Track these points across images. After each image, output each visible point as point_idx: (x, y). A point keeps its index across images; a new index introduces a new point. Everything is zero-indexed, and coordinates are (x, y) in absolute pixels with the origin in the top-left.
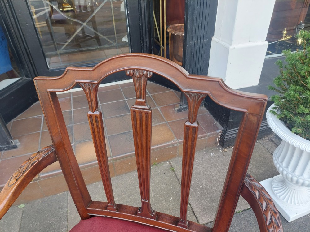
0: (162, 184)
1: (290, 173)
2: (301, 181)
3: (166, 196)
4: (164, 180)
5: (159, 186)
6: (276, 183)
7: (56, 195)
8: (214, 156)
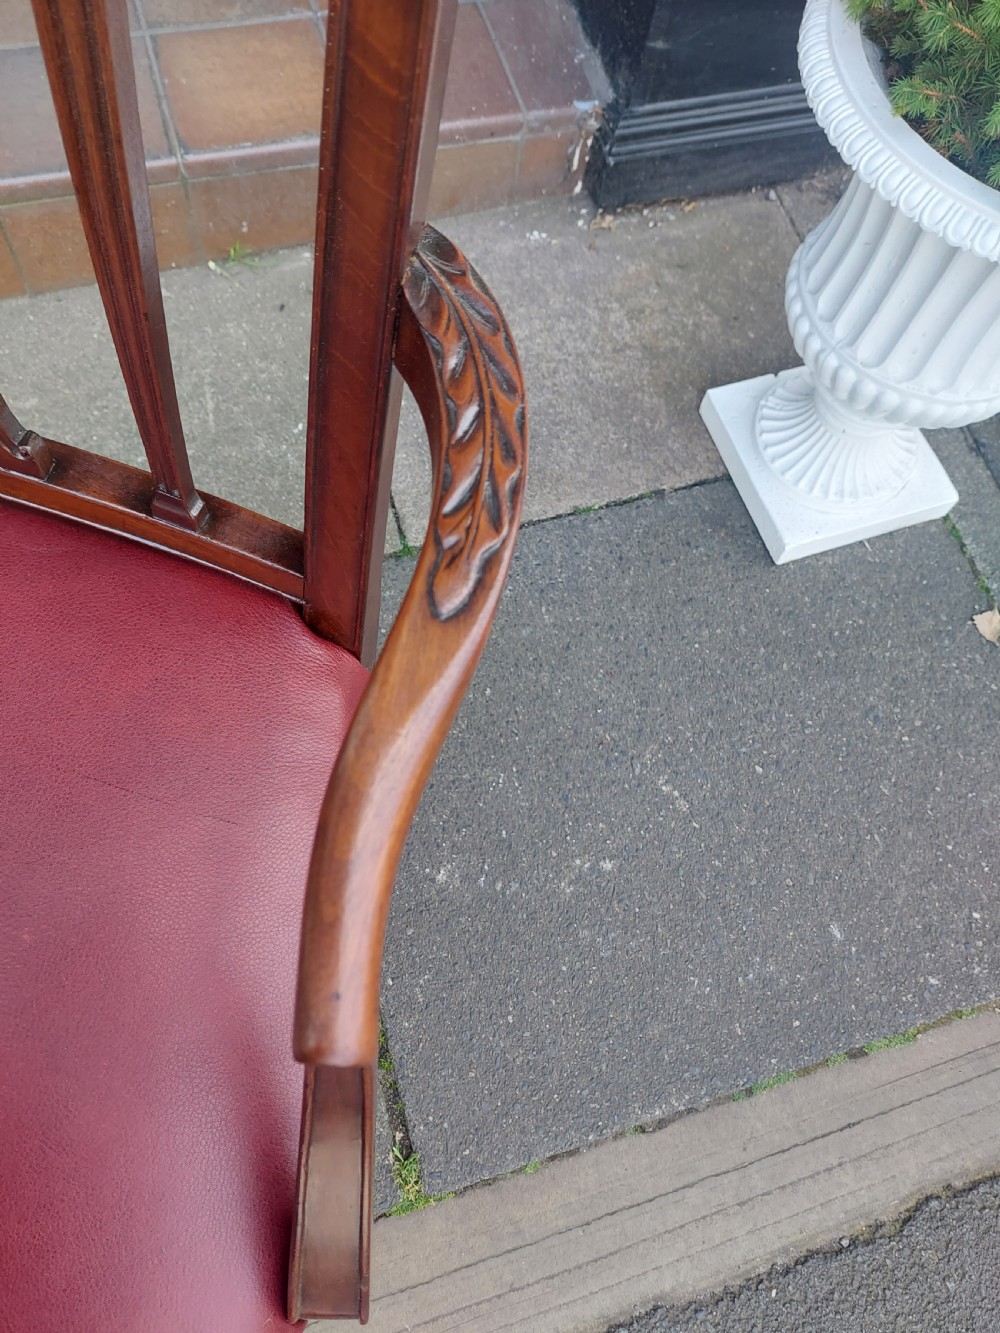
0: (264, 357)
1: (834, 349)
2: (870, 389)
3: (274, 415)
4: (276, 341)
5: (248, 364)
6: (778, 401)
8: (544, 247)
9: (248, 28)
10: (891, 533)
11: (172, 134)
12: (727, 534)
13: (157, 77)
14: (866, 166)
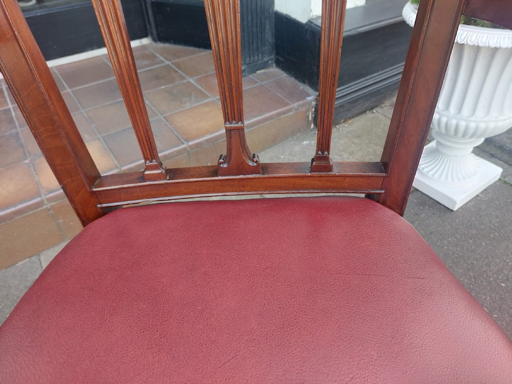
1: (453, 118)
7: (13, 267)
9: (194, 107)
10: (485, 190)
11: (181, 139)
12: (429, 207)
13: (170, 126)
14: (460, 39)
